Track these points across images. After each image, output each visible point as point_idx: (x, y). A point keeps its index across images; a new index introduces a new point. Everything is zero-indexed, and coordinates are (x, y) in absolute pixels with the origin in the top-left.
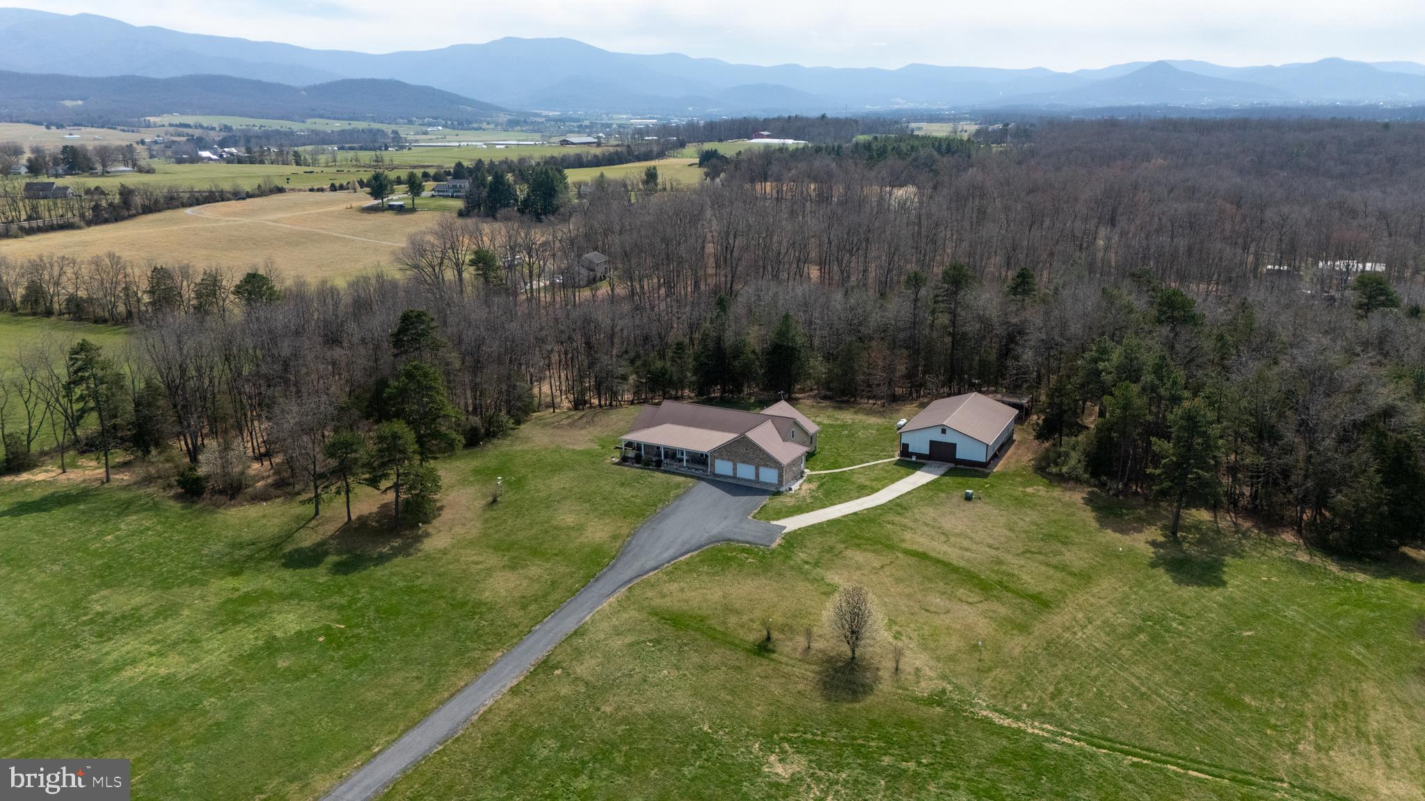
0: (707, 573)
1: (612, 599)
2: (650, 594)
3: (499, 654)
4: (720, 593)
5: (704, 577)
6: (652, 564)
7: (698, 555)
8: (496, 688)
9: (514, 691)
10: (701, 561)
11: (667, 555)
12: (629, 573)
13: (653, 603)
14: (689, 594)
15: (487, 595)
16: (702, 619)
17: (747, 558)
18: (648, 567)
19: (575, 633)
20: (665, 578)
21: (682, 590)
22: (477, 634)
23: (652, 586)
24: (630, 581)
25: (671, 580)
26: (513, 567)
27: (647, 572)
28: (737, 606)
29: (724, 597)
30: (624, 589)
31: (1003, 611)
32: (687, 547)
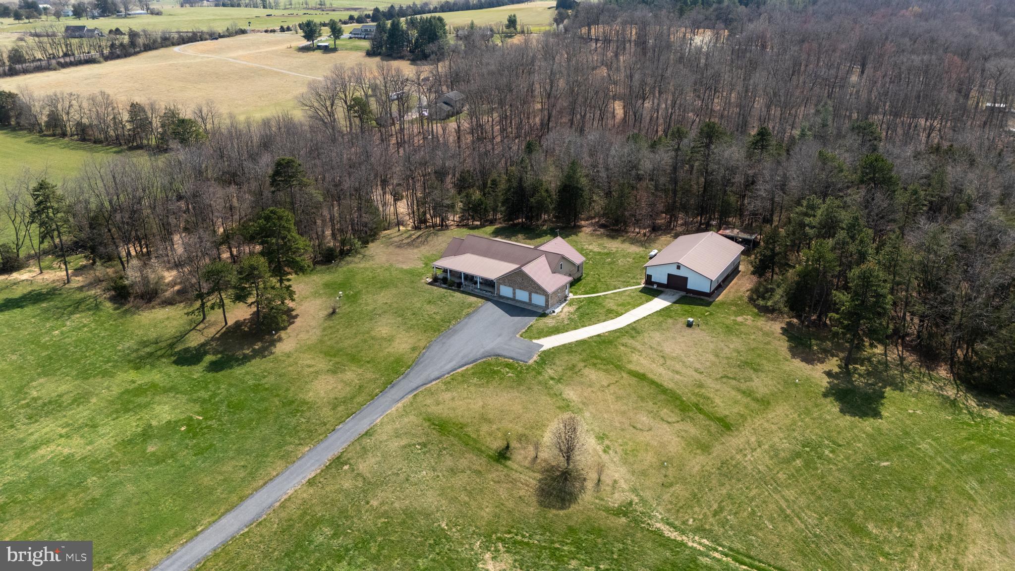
0: (475, 385)
1: (400, 405)
2: (428, 402)
3: (307, 449)
4: (481, 404)
5: (472, 389)
6: (436, 374)
7: (472, 368)
8: (299, 479)
9: (311, 483)
10: (473, 374)
11: (449, 367)
12: (418, 382)
13: (429, 410)
14: (458, 403)
15: (310, 396)
16: (462, 426)
17: (508, 373)
18: (433, 377)
19: (366, 433)
20: (443, 387)
21: (453, 399)
22: (295, 430)
23: (432, 394)
24: (417, 388)
25: (447, 390)
26: (334, 372)
27: (431, 381)
28: (491, 416)
29: (483, 407)
30: (410, 396)
31: (693, 431)
32: (466, 360)
